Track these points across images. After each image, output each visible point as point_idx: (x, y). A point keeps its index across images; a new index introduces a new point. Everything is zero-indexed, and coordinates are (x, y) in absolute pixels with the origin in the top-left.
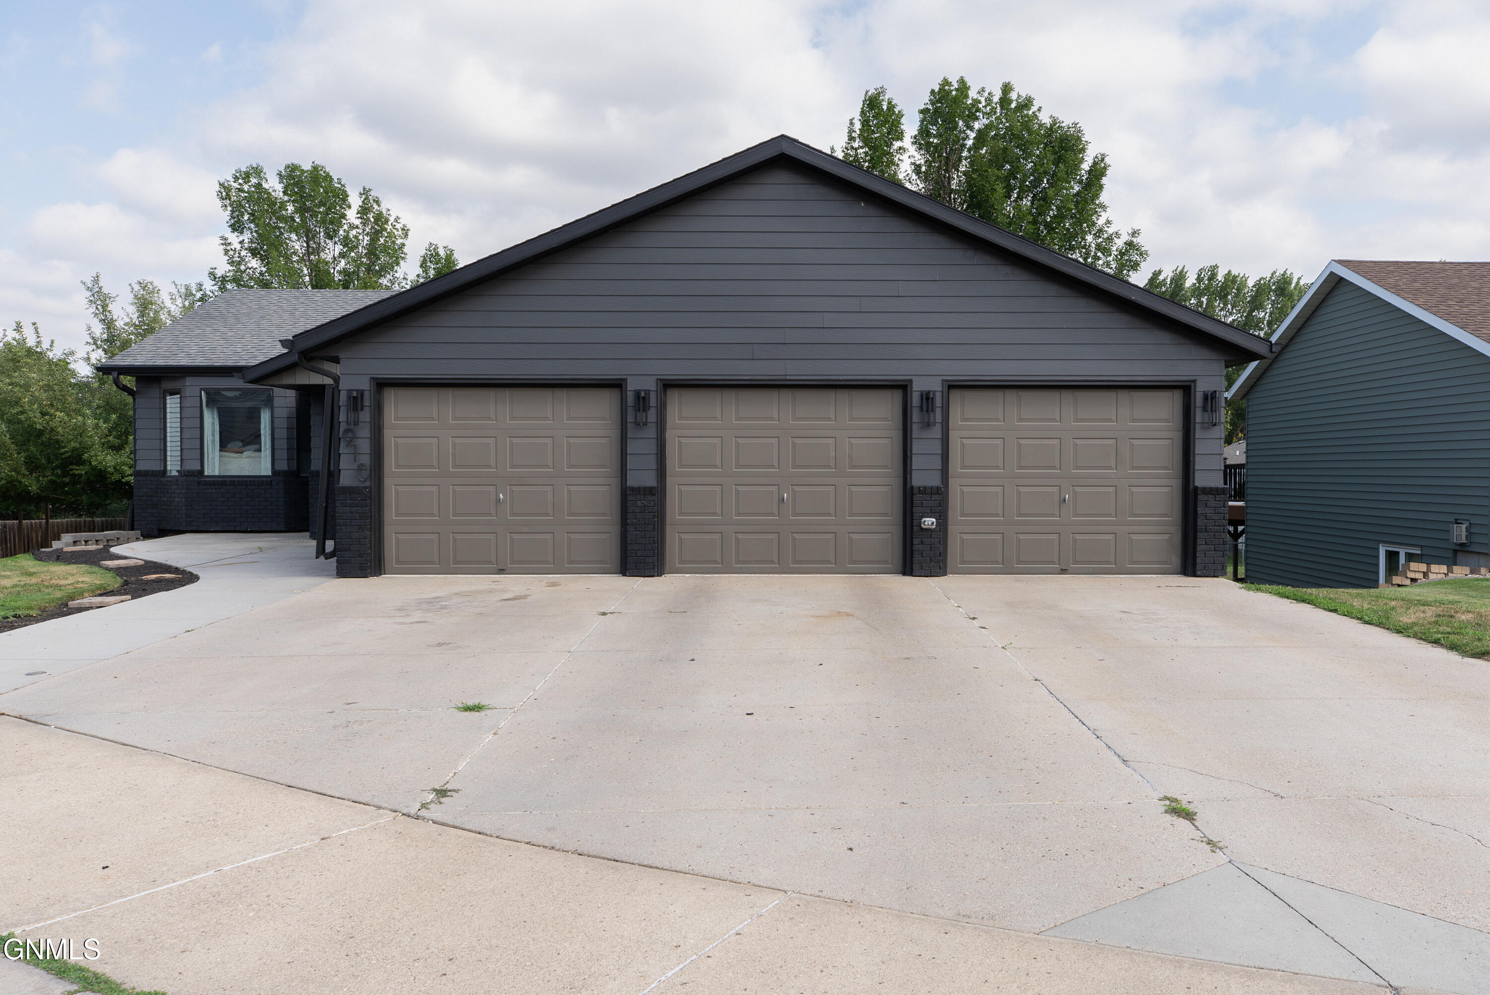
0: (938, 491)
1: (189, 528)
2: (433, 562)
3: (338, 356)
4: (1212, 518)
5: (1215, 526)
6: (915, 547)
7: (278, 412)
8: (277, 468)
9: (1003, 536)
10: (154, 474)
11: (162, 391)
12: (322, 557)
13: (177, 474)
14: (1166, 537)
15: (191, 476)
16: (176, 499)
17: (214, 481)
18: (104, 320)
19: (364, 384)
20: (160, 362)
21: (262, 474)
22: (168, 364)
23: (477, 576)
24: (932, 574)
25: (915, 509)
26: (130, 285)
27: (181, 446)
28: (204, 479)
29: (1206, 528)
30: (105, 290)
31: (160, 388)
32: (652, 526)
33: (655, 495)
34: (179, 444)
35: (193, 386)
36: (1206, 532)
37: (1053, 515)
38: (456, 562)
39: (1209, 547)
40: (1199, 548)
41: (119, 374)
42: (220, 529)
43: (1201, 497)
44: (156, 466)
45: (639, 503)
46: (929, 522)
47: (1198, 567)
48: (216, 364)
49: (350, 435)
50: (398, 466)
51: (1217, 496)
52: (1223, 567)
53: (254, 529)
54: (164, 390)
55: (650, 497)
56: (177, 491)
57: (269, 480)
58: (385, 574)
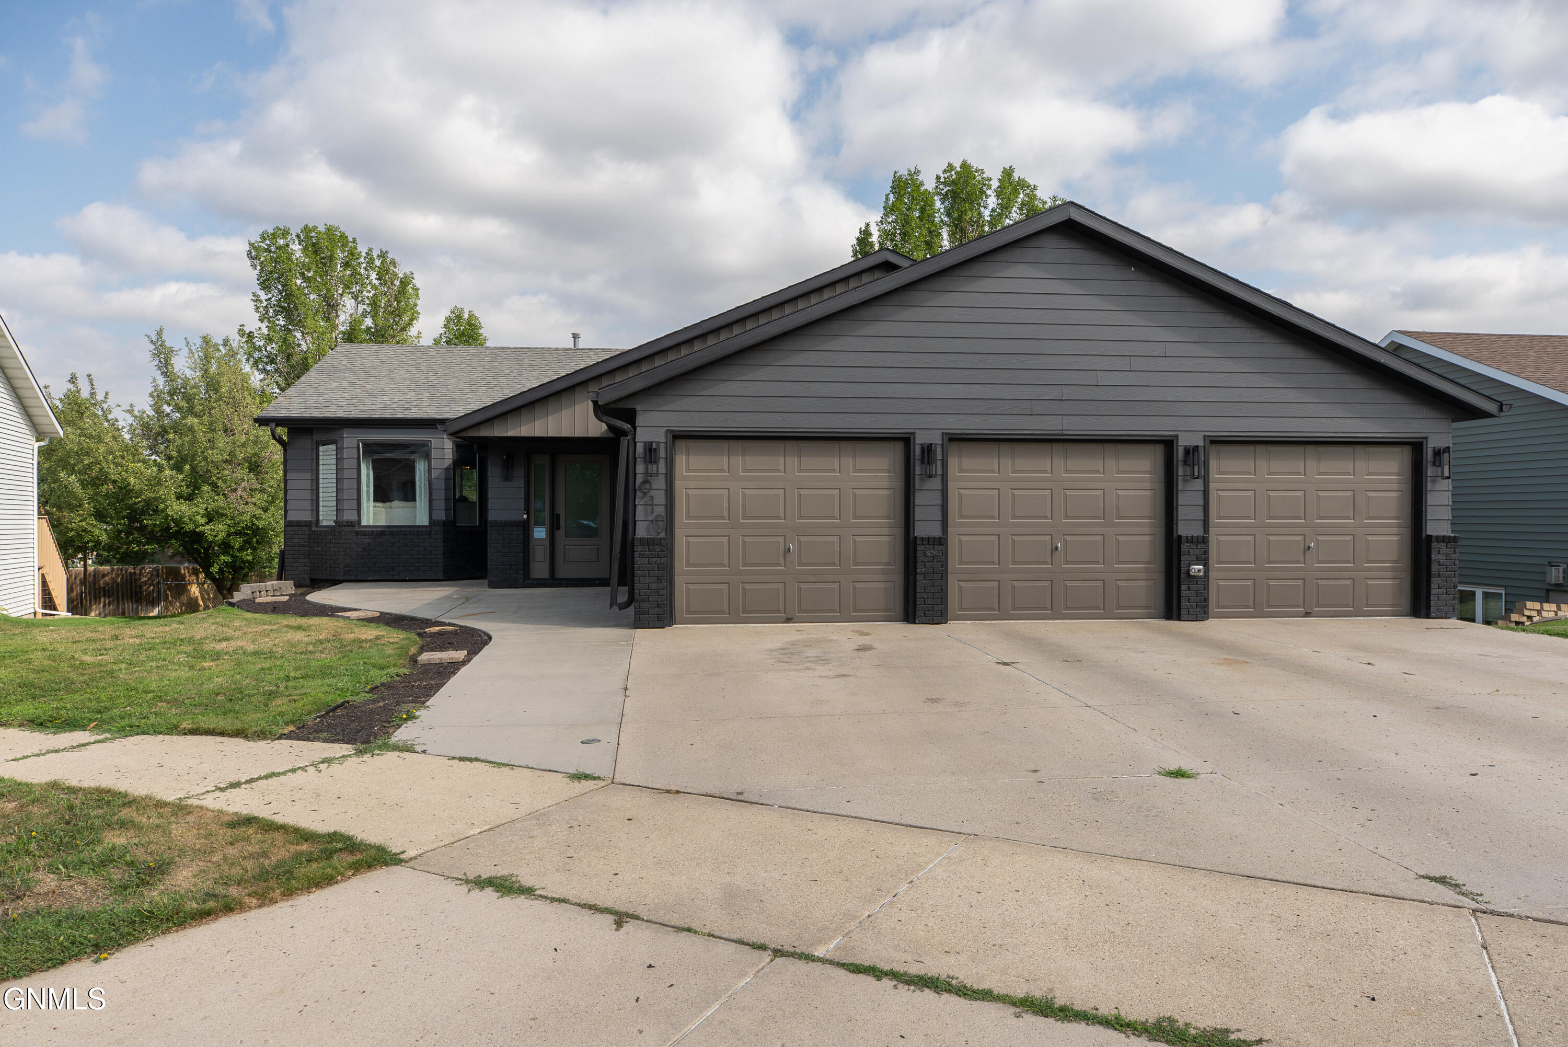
0: (1203, 540)
1: (346, 578)
2: (723, 612)
3: (635, 409)
4: (1445, 564)
5: (1447, 571)
6: (1183, 594)
7: (434, 464)
8: (434, 518)
9: (1254, 583)
10: (308, 524)
11: (315, 442)
12: (615, 607)
13: (334, 524)
14: (1397, 582)
15: (349, 526)
16: (332, 549)
17: (373, 531)
18: (166, 373)
19: (658, 436)
20: (317, 414)
21: (417, 524)
22: (325, 415)
23: (767, 625)
24: (1198, 618)
25: (1183, 558)
26: (186, 339)
27: (337, 497)
28: (362, 529)
29: (1439, 574)
30: (168, 344)
31: (312, 439)
32: (940, 575)
33: (943, 545)
34: (335, 494)
35: (352, 440)
36: (1439, 577)
37: (1299, 562)
38: (745, 612)
39: (1441, 590)
40: (1433, 592)
41: (277, 425)
42: (378, 578)
43: (1434, 545)
44: (306, 517)
45: (928, 553)
46: (1196, 569)
47: (1433, 609)
48: (374, 416)
49: (647, 486)
50: (689, 517)
51: (1448, 544)
52: (1454, 609)
53: (413, 578)
54: (317, 441)
55: (937, 547)
56: (333, 541)
57: (428, 529)
58: (675, 624)
